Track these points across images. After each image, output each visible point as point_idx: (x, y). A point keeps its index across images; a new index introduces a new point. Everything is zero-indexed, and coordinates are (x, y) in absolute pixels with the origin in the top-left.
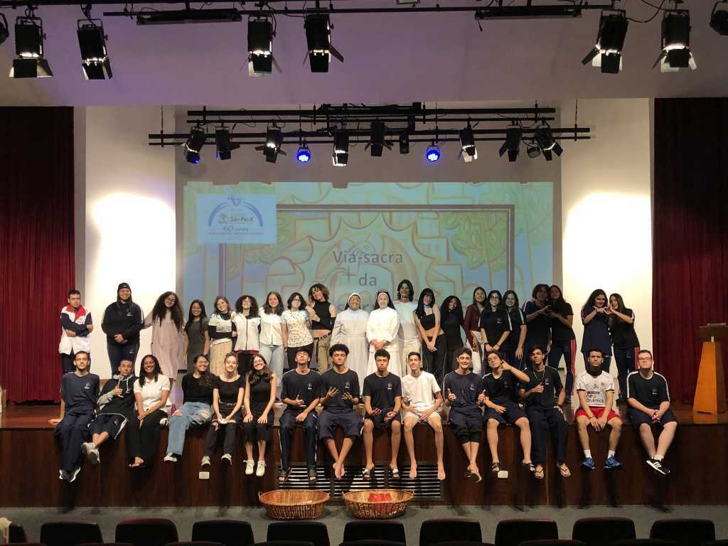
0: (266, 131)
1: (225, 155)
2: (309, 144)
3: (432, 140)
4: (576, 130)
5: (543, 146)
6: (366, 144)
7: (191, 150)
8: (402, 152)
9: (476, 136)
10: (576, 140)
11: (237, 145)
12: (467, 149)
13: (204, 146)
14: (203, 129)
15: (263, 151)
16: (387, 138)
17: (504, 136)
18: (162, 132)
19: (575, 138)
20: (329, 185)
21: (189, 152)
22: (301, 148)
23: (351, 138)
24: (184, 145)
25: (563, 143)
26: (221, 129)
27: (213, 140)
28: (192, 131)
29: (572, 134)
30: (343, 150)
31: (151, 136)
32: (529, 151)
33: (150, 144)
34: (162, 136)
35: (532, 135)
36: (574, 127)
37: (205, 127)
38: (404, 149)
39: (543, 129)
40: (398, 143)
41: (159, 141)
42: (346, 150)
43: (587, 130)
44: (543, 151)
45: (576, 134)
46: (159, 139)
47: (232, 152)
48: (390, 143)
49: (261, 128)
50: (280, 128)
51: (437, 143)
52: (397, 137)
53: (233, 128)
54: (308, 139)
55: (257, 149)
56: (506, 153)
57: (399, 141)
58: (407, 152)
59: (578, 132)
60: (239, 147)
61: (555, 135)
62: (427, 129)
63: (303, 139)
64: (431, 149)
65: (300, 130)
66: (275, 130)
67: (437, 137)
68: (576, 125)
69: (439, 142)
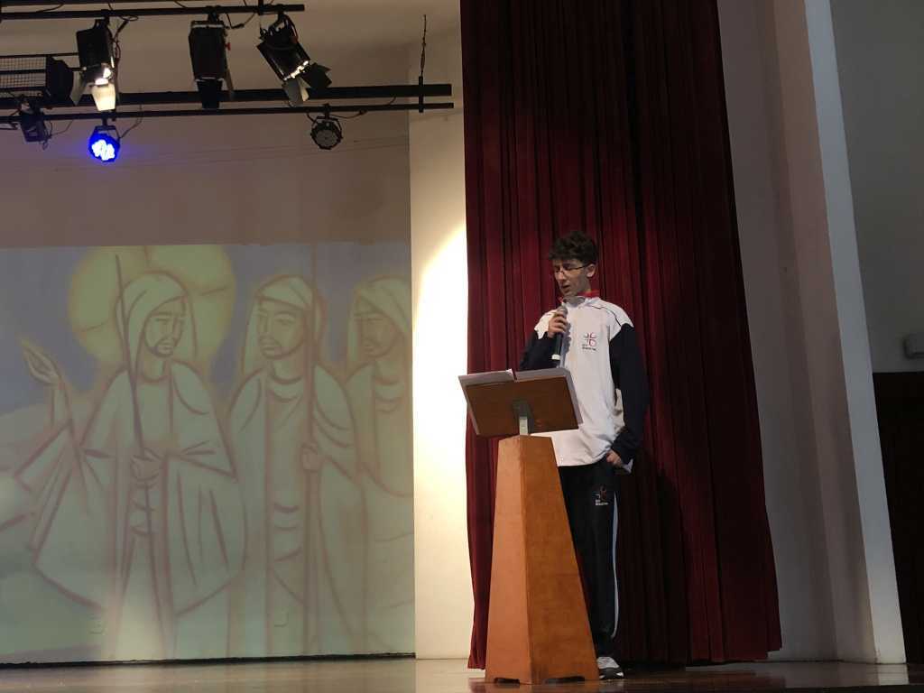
3: (104, 116)
4: (421, 90)
8: (28, 138)
10: (421, 111)
19: (421, 107)
29: (414, 100)
36: (416, 83)
43: (447, 90)
45: (421, 100)
51: (114, 120)
58: (40, 136)
59: (426, 94)
68: (421, 78)
69: (118, 119)
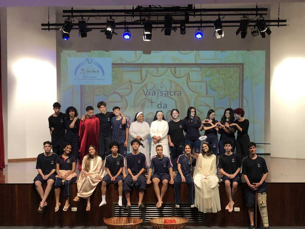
0: (106, 22)
1: (84, 35)
2: (129, 29)
3: (198, 27)
4: (279, 21)
5: (261, 30)
6: (162, 29)
7: (65, 32)
8: (181, 33)
9: (223, 24)
10: (278, 27)
11: (90, 30)
12: (218, 31)
13: (72, 30)
14: (72, 20)
15: (104, 33)
16: (173, 25)
17: (239, 24)
18: (49, 22)
19: (278, 25)
20: (141, 52)
21: (64, 33)
22: (125, 31)
23: (153, 26)
24: (61, 29)
25: (271, 28)
26: (81, 20)
27: (77, 27)
28: (66, 22)
29: (277, 23)
30: (149, 32)
31: (43, 25)
32: (252, 33)
33: (42, 29)
34: (49, 25)
35: (254, 24)
36: (277, 19)
37: (72, 19)
38: (183, 31)
39: (261, 20)
40: (180, 28)
41: (47, 27)
42: (151, 32)
43: (285, 21)
44: (260, 33)
45: (279, 23)
46: (47, 26)
47: (87, 33)
48: (175, 28)
49: (104, 20)
50: (114, 19)
51: (201, 28)
52: (179, 25)
53: (88, 20)
54: (130, 26)
55: (101, 31)
56: (240, 34)
57: (180, 27)
58: (185, 33)
59: (280, 22)
60: (91, 30)
61: (267, 24)
62: (196, 20)
63: (126, 26)
64: (198, 31)
65: (125, 21)
66: (111, 21)
67: (201, 25)
68: (279, 18)
69: (202, 28)
